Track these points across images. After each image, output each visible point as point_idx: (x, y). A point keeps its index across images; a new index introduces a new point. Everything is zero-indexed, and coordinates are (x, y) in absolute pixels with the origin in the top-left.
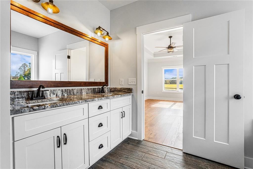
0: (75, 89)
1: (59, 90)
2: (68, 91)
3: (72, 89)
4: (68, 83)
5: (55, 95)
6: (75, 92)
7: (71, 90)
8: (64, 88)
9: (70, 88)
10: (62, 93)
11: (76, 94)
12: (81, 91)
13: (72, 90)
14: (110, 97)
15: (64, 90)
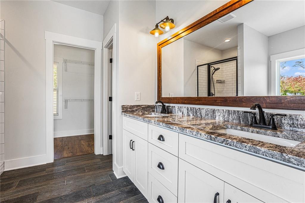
0: (203, 109)
1: (185, 107)
2: (194, 110)
3: (199, 108)
4: (196, 100)
5: (182, 112)
6: (203, 112)
7: (197, 110)
8: (190, 106)
9: (197, 107)
10: (188, 112)
11: (205, 116)
12: (214, 113)
13: (199, 110)
14: (174, 128)
15: (190, 109)
